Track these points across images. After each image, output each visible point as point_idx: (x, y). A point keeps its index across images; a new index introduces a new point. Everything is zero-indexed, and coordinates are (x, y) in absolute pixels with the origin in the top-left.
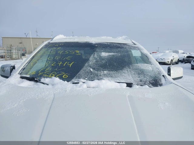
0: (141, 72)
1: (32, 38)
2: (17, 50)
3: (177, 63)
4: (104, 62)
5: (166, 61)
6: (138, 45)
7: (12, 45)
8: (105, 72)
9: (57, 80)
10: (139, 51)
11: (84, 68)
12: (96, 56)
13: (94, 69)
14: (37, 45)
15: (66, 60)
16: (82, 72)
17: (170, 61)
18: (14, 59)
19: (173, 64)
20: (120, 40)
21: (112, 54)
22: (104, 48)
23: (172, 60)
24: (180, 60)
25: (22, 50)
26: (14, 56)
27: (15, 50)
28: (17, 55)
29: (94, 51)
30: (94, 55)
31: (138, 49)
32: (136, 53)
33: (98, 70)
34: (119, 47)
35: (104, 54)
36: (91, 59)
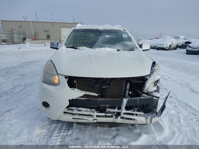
0: (125, 46)
1: (32, 22)
2: (18, 35)
3: (175, 49)
4: (107, 40)
5: (165, 46)
6: (127, 31)
7: (13, 29)
8: (107, 45)
9: (85, 48)
10: (126, 35)
11: (97, 43)
12: (102, 37)
13: (102, 44)
14: (37, 29)
15: (87, 39)
16: (96, 45)
17: (168, 46)
18: (16, 44)
19: (171, 50)
20: (117, 27)
21: (111, 36)
22: (107, 32)
23: (170, 45)
24: (178, 45)
25: (23, 34)
26: (16, 41)
27: (16, 34)
28: (18, 39)
29: (101, 34)
30: (101, 37)
31: (127, 33)
32: (125, 36)
33: (104, 44)
34: (115, 32)
35: (107, 36)
36: (100, 39)
